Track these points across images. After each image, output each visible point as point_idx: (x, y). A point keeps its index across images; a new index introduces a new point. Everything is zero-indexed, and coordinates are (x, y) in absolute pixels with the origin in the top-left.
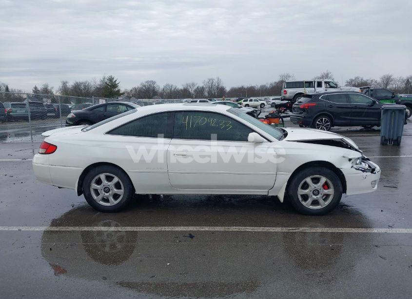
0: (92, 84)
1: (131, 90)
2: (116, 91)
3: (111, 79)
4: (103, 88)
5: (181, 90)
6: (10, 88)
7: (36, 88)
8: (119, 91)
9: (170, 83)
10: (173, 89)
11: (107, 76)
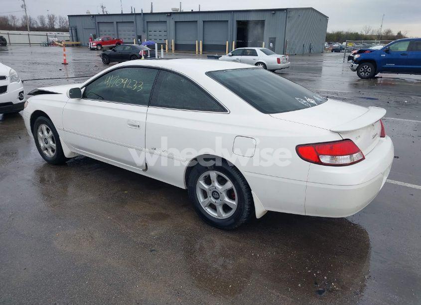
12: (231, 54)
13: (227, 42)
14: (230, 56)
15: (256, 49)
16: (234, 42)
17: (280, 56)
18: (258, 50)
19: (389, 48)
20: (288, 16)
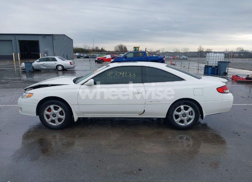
12: (39, 61)
13: (13, 54)
14: (38, 62)
15: (55, 57)
16: (18, 54)
17: (71, 61)
18: (56, 58)
19: (126, 56)
20: (53, 38)
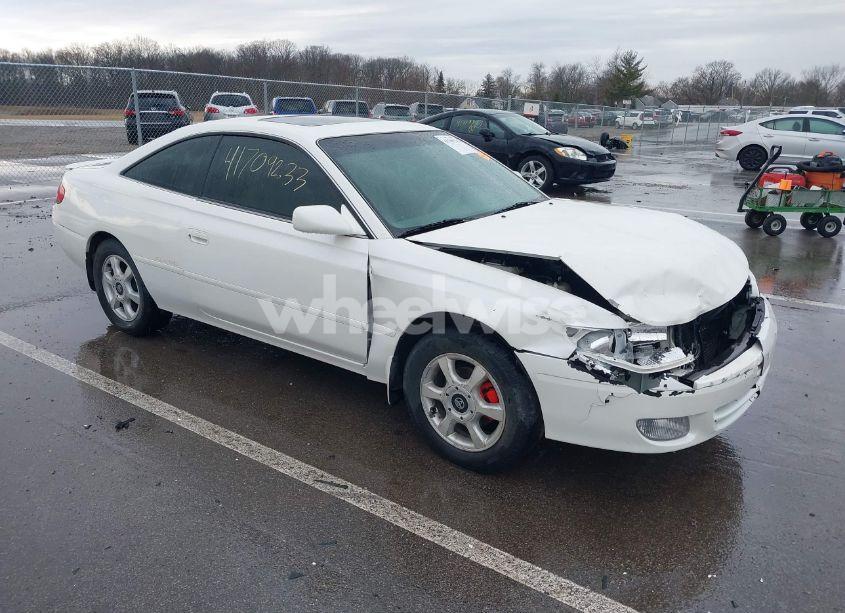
0: (589, 70)
1: (675, 85)
2: (637, 87)
3: (628, 61)
4: (610, 80)
5: (802, 84)
6: (445, 77)
7: (489, 77)
8: (642, 84)
9: (774, 68)
10: (778, 81)
11: (623, 52)
